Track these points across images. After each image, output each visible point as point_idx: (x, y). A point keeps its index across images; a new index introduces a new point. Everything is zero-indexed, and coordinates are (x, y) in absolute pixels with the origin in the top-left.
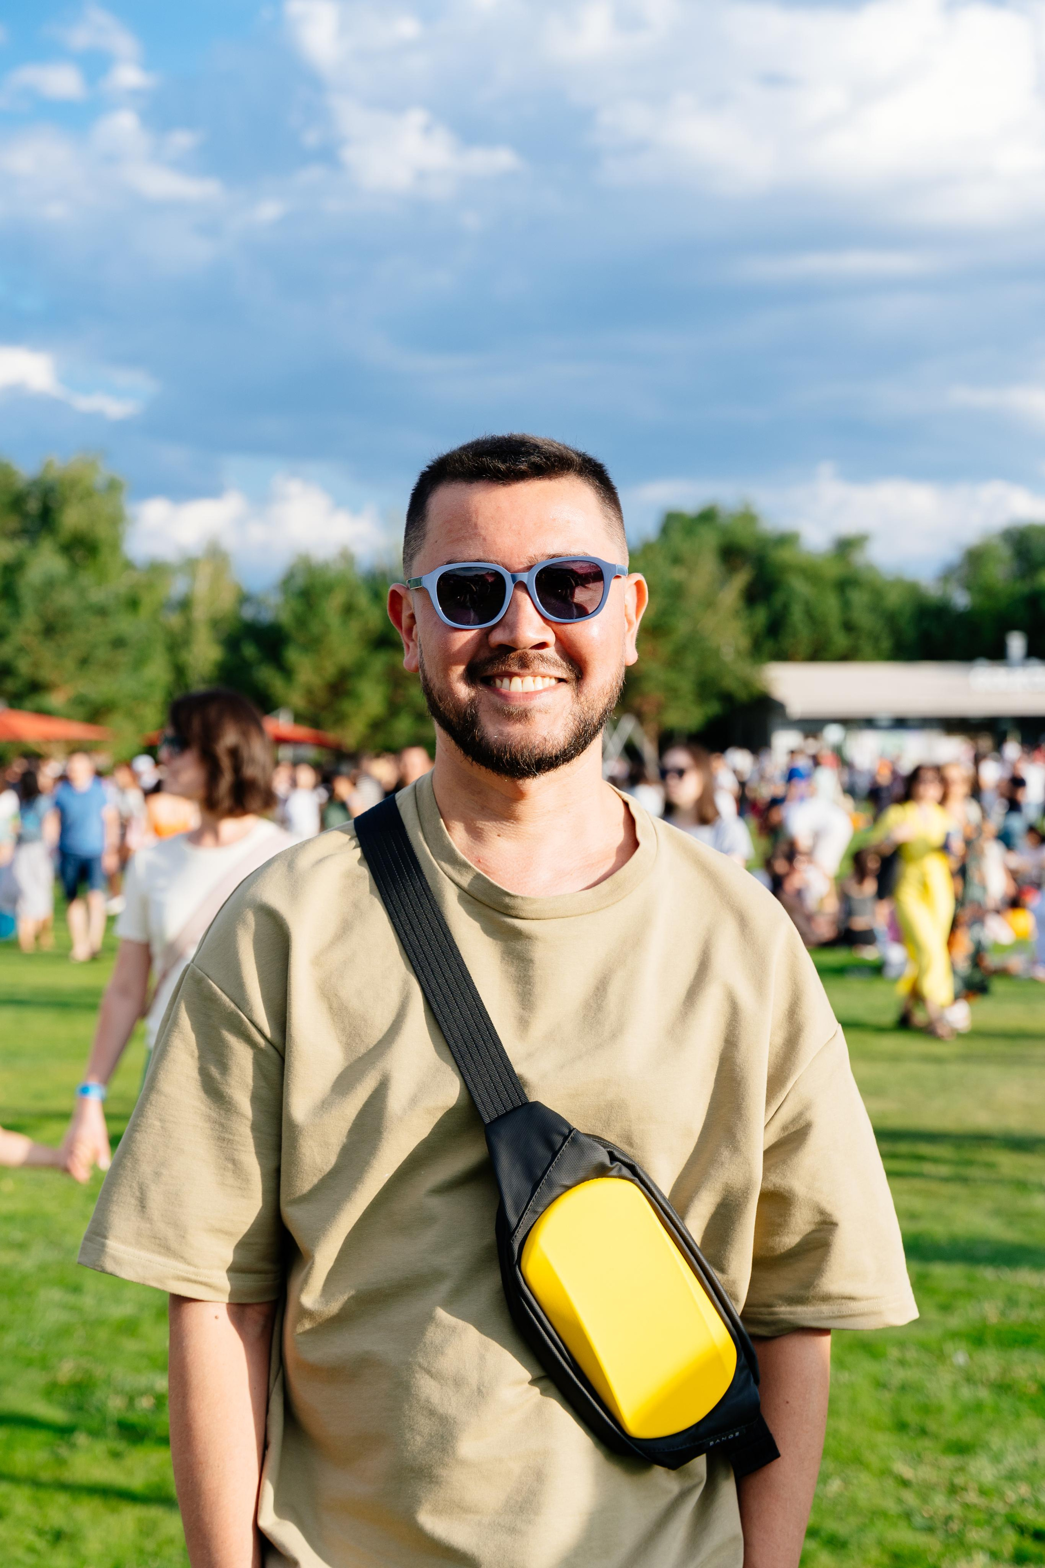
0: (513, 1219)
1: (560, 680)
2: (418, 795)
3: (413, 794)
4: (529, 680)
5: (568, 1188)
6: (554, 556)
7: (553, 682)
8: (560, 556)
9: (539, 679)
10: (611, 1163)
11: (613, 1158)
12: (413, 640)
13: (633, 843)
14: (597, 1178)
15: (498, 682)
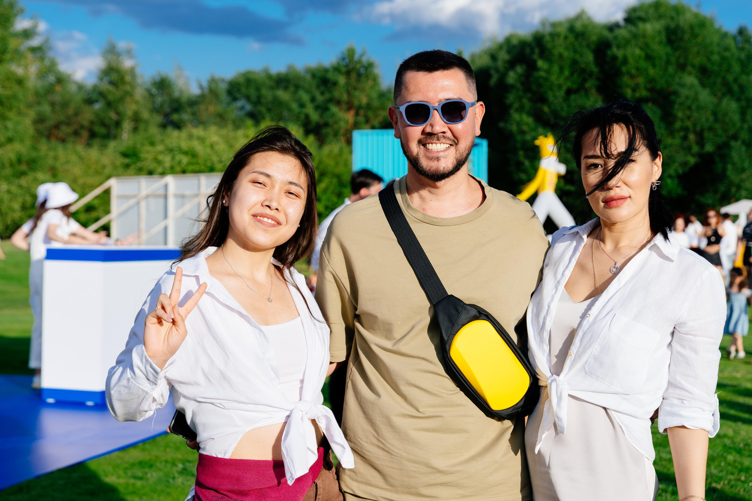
0: (446, 338)
1: (451, 145)
2: (401, 184)
3: (399, 184)
4: (438, 145)
5: (464, 325)
6: (448, 99)
7: (449, 146)
8: (451, 99)
9: (442, 144)
10: (479, 315)
11: (480, 313)
12: (397, 127)
13: (484, 197)
14: (475, 320)
15: (428, 145)
